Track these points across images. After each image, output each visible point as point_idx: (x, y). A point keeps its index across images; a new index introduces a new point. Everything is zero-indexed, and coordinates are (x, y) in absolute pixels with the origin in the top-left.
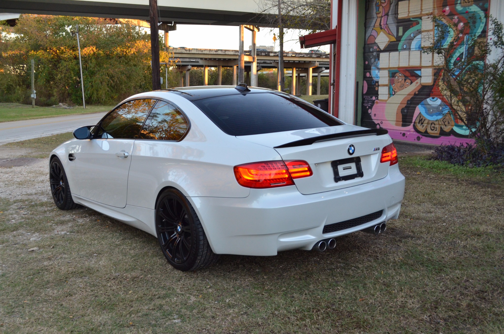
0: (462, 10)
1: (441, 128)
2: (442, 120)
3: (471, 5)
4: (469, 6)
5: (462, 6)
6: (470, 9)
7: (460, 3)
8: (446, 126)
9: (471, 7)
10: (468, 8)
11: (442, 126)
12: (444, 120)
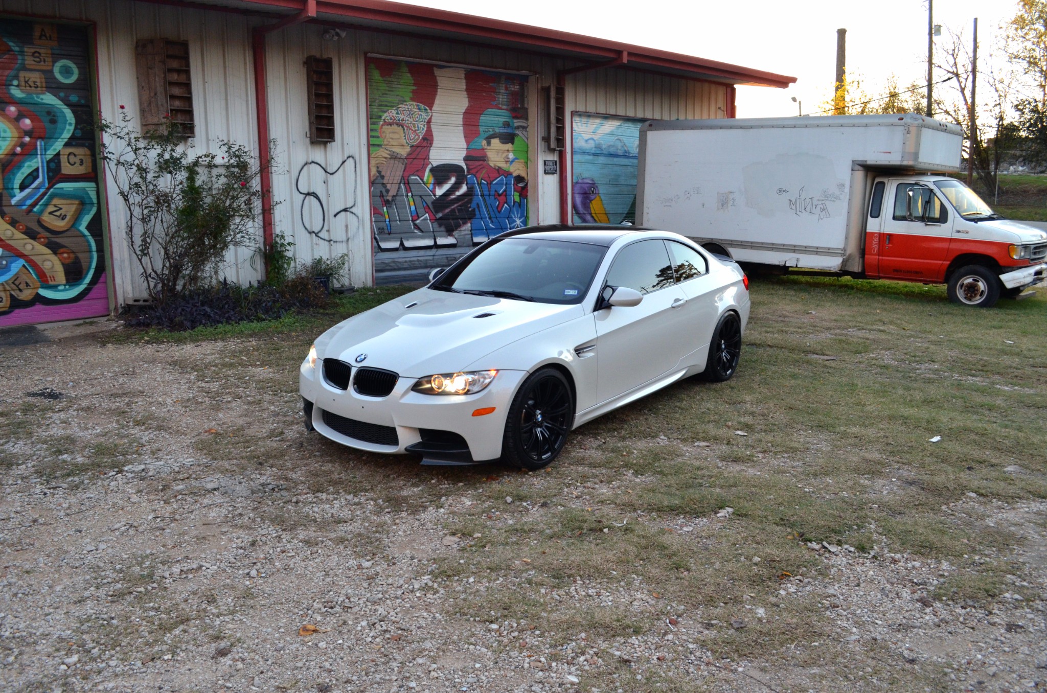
0: (25, 98)
1: (12, 296)
2: (10, 282)
3: (44, 94)
4: (37, 94)
5: (22, 91)
6: (42, 99)
7: (17, 86)
8: (20, 290)
9: (42, 96)
10: (38, 98)
11: (13, 293)
12: (17, 282)
